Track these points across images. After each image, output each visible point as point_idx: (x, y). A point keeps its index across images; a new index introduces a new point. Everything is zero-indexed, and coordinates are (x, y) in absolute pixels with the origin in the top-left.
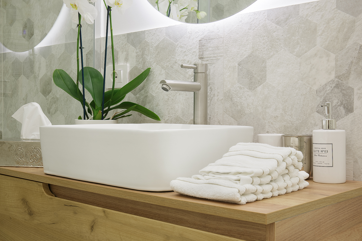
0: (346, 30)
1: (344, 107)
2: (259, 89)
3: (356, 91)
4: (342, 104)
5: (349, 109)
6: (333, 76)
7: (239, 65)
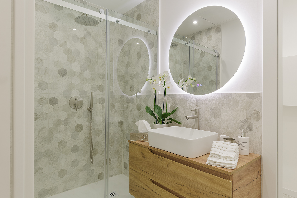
0: (249, 104)
1: (249, 129)
2: (218, 119)
3: (253, 124)
4: (248, 127)
5: (251, 130)
6: (245, 118)
7: (210, 110)
